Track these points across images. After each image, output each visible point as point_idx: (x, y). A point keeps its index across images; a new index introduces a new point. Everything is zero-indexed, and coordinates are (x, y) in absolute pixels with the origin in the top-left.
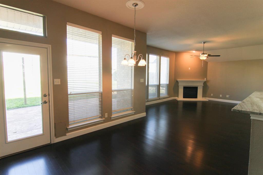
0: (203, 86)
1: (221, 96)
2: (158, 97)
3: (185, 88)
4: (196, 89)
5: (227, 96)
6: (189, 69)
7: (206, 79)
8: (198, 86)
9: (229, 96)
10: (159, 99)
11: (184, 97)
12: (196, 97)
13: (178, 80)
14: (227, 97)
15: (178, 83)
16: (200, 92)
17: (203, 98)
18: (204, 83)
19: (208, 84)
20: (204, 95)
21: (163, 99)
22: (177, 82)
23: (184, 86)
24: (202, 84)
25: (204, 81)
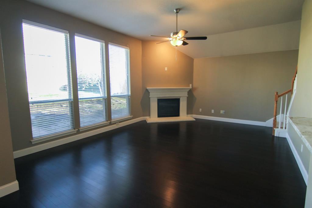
0: (187, 97)
1: (213, 111)
2: (107, 121)
3: (160, 101)
4: (177, 101)
5: (222, 112)
6: (166, 69)
7: (192, 86)
8: (180, 97)
9: (224, 111)
10: (111, 124)
11: (159, 116)
12: (178, 115)
13: (148, 88)
14: (221, 114)
15: (149, 93)
16: (183, 106)
17: (189, 115)
18: (188, 92)
19: (195, 94)
20: (190, 111)
21: (120, 122)
22: (147, 90)
23: (158, 97)
24: (186, 94)
25: (189, 89)
